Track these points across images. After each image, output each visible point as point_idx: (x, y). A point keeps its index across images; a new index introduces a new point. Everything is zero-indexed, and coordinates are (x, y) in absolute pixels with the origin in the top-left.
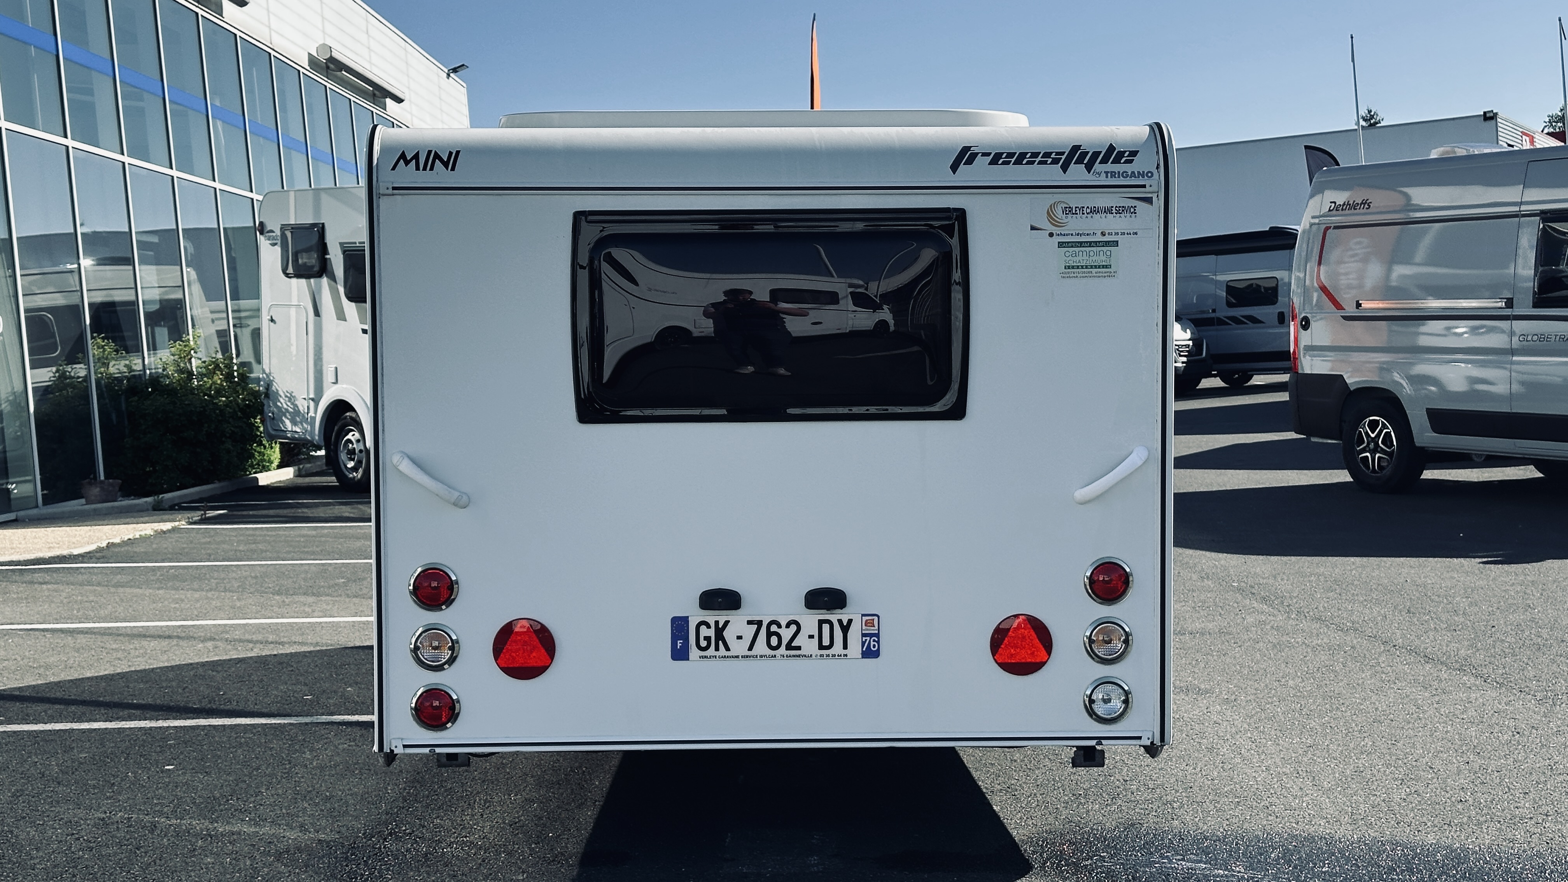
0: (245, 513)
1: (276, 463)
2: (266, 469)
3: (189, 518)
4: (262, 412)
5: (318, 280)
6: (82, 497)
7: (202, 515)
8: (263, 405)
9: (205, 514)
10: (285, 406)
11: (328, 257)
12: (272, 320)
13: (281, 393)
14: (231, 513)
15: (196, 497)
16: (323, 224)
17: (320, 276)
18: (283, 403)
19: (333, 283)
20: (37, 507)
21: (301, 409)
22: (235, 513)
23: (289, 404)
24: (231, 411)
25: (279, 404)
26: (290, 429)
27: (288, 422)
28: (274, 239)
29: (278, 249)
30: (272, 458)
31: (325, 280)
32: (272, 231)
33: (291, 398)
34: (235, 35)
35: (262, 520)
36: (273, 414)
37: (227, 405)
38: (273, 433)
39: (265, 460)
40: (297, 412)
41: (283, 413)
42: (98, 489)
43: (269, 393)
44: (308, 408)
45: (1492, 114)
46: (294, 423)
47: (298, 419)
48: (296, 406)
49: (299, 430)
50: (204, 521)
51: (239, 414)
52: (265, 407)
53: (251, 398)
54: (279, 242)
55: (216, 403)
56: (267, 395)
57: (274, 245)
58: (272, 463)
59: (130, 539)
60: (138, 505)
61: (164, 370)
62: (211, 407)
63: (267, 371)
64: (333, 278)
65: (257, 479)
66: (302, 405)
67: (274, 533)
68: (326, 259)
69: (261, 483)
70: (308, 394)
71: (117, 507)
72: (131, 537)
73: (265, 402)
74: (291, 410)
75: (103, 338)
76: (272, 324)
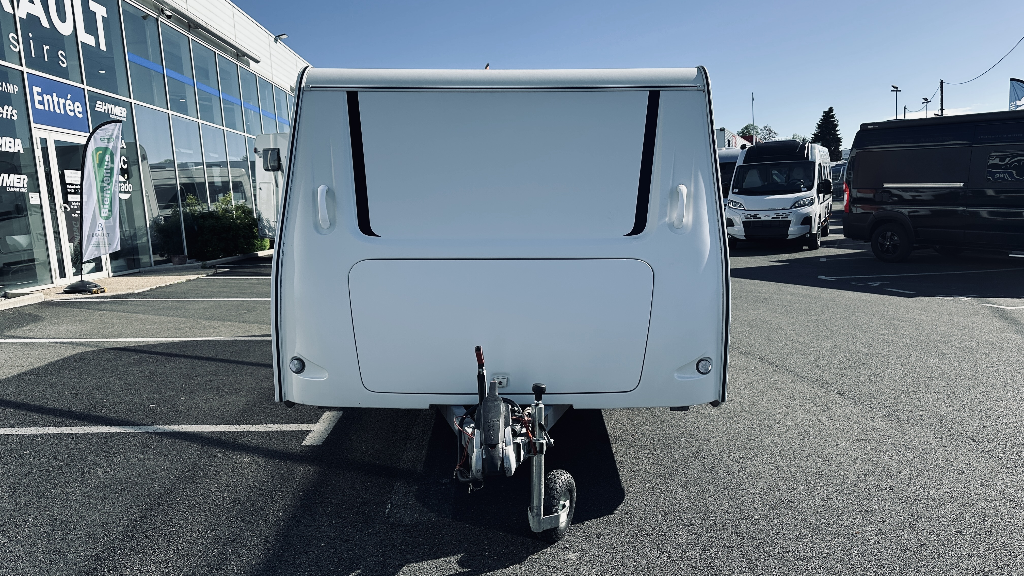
0: (237, 270)
1: (268, 247)
2: (262, 249)
3: (207, 273)
4: (257, 227)
5: (277, 172)
6: (171, 262)
7: (215, 272)
8: (258, 224)
9: (217, 271)
10: (266, 224)
11: (281, 162)
12: (260, 189)
13: (264, 219)
14: (232, 270)
15: (225, 262)
16: (279, 148)
17: (278, 171)
18: (265, 223)
19: (282, 173)
20: (151, 266)
21: (272, 225)
22: (234, 270)
23: (267, 223)
24: (242, 226)
25: (263, 224)
26: (268, 234)
27: (267, 231)
28: (260, 155)
29: (262, 159)
30: (266, 245)
31: (280, 172)
32: (259, 152)
33: (268, 221)
34: (256, 75)
35: (241, 274)
36: (262, 227)
37: (240, 223)
38: (262, 235)
39: (263, 246)
40: (270, 227)
41: (266, 227)
42: (177, 259)
43: (259, 219)
44: (275, 225)
45: (723, 129)
46: (269, 231)
47: (271, 230)
48: (270, 224)
49: (271, 234)
50: (216, 274)
51: (247, 227)
52: (259, 225)
53: (252, 221)
54: (262, 156)
55: (236, 223)
56: (259, 220)
57: (260, 157)
58: (266, 247)
59: (171, 284)
60: (195, 266)
61: (217, 209)
62: (233, 224)
63: (259, 210)
64: (283, 171)
65: (257, 254)
66: (272, 224)
67: (238, 282)
68: (280, 163)
69: (259, 255)
70: (275, 220)
71: (185, 267)
72: (172, 283)
73: (258, 222)
74: (268, 226)
75: (192, 195)
76: (260, 190)
